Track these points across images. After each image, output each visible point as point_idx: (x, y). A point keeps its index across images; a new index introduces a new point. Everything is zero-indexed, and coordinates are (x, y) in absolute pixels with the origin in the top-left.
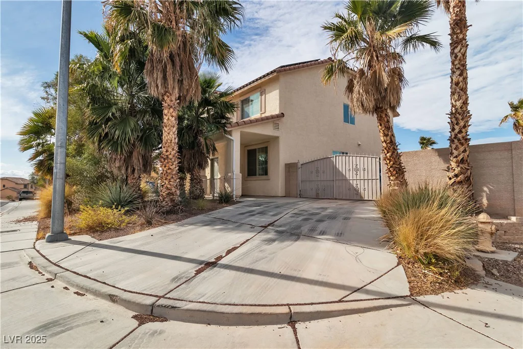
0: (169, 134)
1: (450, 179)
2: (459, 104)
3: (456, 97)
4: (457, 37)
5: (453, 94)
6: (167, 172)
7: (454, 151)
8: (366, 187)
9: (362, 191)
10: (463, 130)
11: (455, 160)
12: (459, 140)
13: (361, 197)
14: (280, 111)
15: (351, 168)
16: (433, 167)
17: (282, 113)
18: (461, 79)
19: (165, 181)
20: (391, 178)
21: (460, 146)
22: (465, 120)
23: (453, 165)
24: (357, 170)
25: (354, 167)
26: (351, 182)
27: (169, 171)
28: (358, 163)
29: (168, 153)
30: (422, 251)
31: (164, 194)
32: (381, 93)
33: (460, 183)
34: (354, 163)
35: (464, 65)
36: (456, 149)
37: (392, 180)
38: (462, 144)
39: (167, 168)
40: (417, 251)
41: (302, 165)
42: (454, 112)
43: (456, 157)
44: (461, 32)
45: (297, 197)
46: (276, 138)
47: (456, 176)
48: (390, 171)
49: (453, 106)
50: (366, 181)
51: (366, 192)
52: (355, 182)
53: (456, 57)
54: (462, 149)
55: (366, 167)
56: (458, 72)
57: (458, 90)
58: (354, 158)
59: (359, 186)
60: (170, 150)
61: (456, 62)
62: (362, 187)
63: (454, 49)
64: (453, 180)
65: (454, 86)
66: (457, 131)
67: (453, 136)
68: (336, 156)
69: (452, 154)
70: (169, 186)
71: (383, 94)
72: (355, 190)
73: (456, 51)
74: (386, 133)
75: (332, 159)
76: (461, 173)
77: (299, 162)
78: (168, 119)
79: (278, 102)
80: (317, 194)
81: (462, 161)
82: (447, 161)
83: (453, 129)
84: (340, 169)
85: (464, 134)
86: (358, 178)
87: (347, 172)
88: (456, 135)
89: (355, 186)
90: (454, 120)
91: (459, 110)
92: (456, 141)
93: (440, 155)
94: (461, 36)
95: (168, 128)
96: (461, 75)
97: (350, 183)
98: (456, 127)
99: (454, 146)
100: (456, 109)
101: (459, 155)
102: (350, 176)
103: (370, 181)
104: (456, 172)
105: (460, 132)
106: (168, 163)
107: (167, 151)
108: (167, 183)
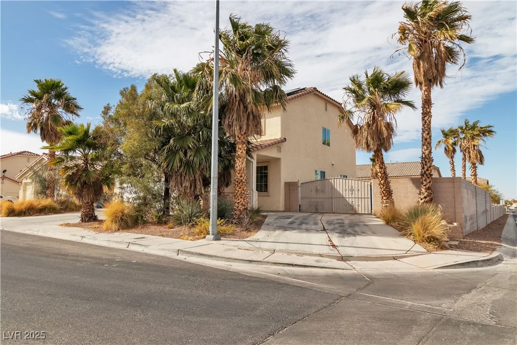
0: (242, 163)
1: (422, 199)
2: (427, 152)
3: (425, 147)
4: (426, 110)
5: (423, 145)
6: (241, 192)
7: (424, 182)
8: (360, 203)
9: (357, 207)
10: (429, 169)
11: (424, 187)
12: (427, 175)
13: (356, 211)
14: (281, 136)
15: (347, 188)
16: (408, 191)
17: (285, 139)
18: (428, 137)
19: (240, 199)
20: (384, 198)
21: (427, 179)
22: (430, 162)
23: (423, 190)
24: (352, 190)
25: (350, 188)
26: (347, 199)
27: (243, 192)
28: (353, 185)
29: (242, 178)
30: (426, 236)
31: (241, 209)
32: (380, 141)
33: (427, 202)
34: (350, 185)
35: (430, 128)
36: (425, 180)
37: (384, 199)
38: (429, 178)
39: (241, 189)
40: (423, 237)
41: (302, 184)
42: (424, 157)
43: (425, 186)
44: (429, 108)
45: (297, 212)
46: (278, 160)
47: (425, 197)
48: (383, 193)
49: (423, 153)
50: (360, 199)
51: (360, 207)
52: (351, 199)
53: (426, 122)
54: (428, 181)
55: (360, 188)
56: (426, 132)
57: (426, 143)
58: (350, 181)
59: (354, 203)
60: (243, 175)
61: (426, 126)
62: (357, 203)
63: (424, 117)
64: (423, 200)
65: (424, 140)
66: (425, 169)
67: (423, 172)
68: (334, 179)
69: (422, 183)
70: (244, 203)
71: (382, 141)
72: (351, 205)
73: (426, 119)
74: (381, 166)
75: (330, 180)
76: (428, 196)
77: (298, 182)
78: (242, 152)
79: (279, 128)
80: (316, 209)
81: (429, 188)
82: (418, 187)
83: (423, 168)
84: (338, 189)
85: (429, 171)
86: (353, 196)
87: (344, 192)
88: (425, 172)
89: (350, 203)
90: (424, 162)
91: (427, 156)
92: (425, 175)
93: (413, 183)
94: (428, 110)
95: (242, 159)
96: (428, 134)
97: (346, 201)
98: (425, 166)
99: (424, 179)
100: (425, 156)
101: (427, 184)
102: (346, 195)
103: (363, 199)
104: (425, 195)
105: (427, 170)
106: (242, 185)
107: (241, 176)
108: (242, 200)
